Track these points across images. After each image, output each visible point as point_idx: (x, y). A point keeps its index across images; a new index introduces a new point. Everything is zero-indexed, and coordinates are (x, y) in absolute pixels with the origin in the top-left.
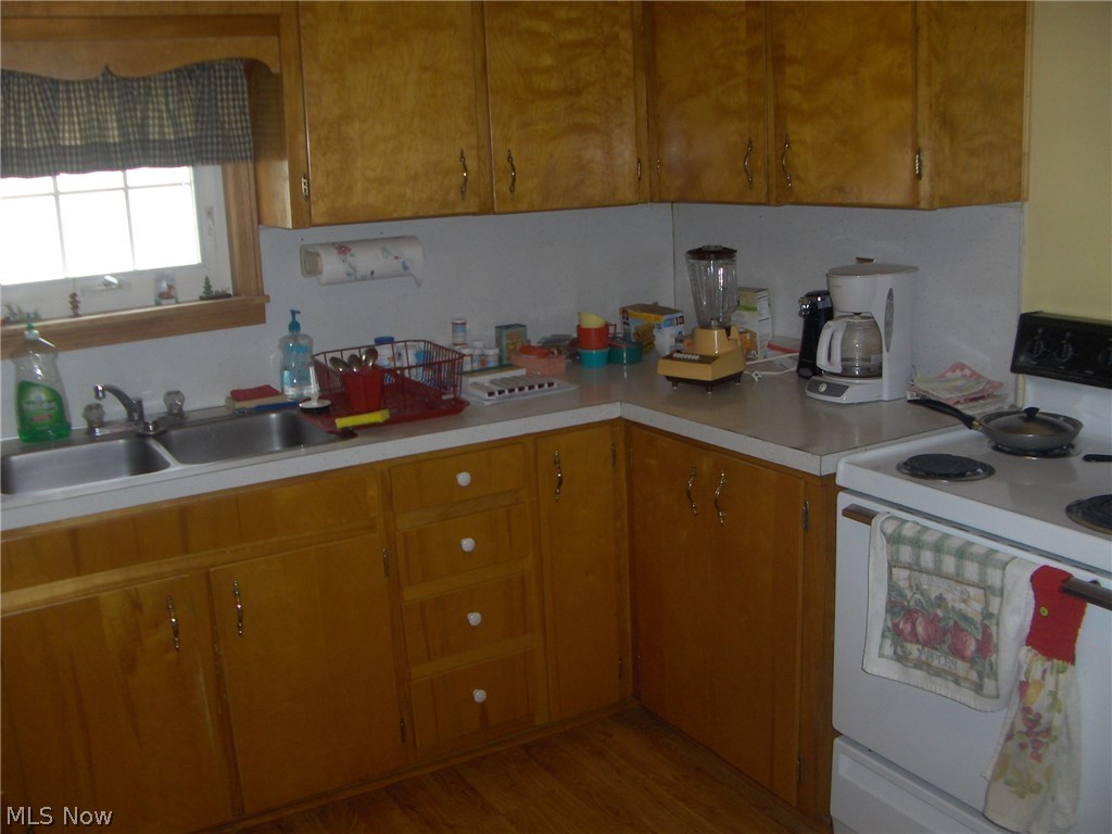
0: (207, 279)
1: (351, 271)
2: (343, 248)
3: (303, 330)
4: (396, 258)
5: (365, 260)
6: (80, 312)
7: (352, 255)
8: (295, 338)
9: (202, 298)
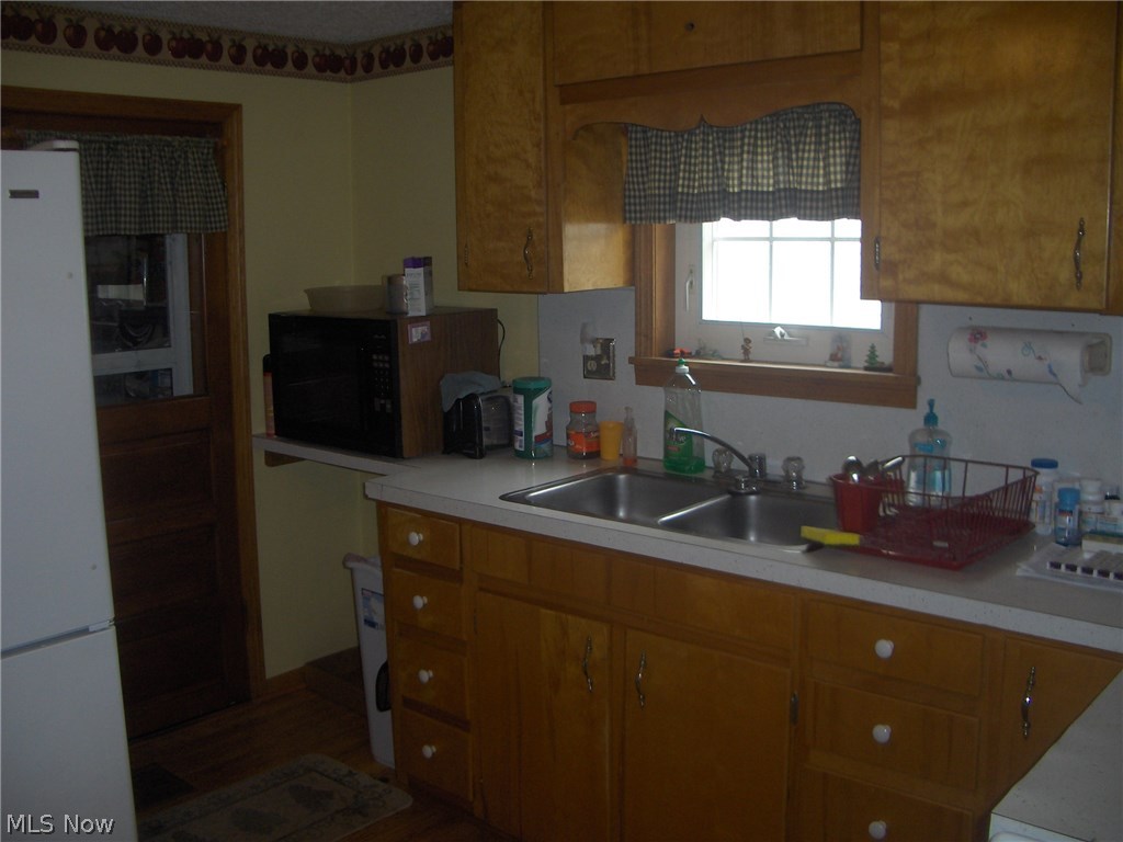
0: (873, 347)
1: (980, 364)
2: (978, 335)
3: (940, 426)
4: (1040, 358)
5: (1000, 353)
6: (751, 357)
7: (984, 346)
8: (931, 433)
9: (866, 369)
